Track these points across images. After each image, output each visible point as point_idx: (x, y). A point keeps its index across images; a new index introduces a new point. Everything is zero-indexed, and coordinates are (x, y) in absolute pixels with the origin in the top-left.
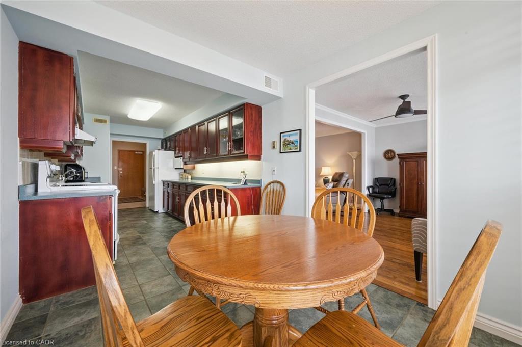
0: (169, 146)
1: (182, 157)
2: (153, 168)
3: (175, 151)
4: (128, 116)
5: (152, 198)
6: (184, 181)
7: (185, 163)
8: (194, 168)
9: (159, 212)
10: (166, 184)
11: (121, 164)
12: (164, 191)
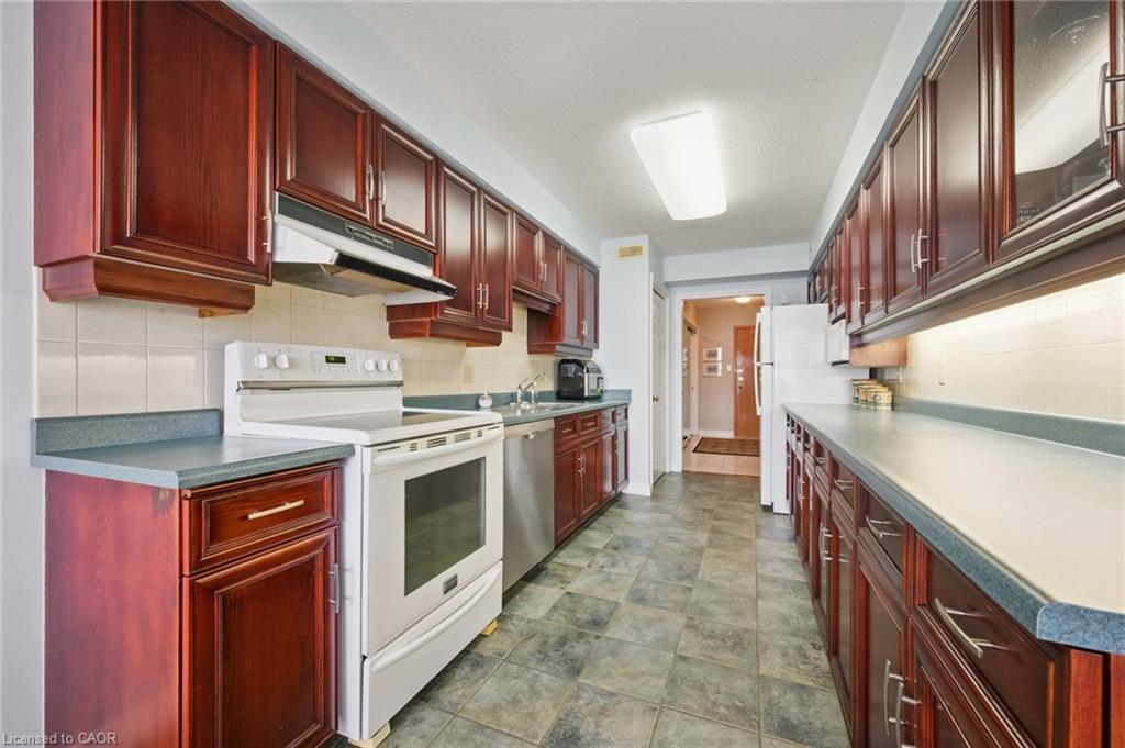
1: (844, 316)
2: (756, 365)
7: (855, 342)
8: (903, 359)
9: (775, 510)
11: (739, 360)
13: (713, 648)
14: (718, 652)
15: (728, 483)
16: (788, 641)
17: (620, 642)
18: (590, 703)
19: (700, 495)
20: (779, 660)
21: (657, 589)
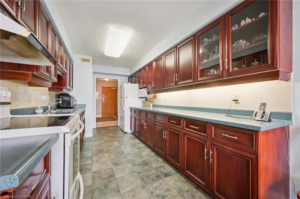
0: (134, 80)
1: (146, 87)
2: (123, 97)
3: (139, 83)
4: (105, 54)
5: (123, 118)
6: (147, 109)
7: (148, 93)
8: (155, 97)
9: (128, 133)
10: (133, 110)
11: (103, 95)
12: (131, 116)
13: (142, 167)
14: (144, 167)
15: (111, 129)
16: (153, 159)
17: (122, 177)
18: (129, 196)
19: (107, 133)
20: (154, 163)
21: (118, 160)
